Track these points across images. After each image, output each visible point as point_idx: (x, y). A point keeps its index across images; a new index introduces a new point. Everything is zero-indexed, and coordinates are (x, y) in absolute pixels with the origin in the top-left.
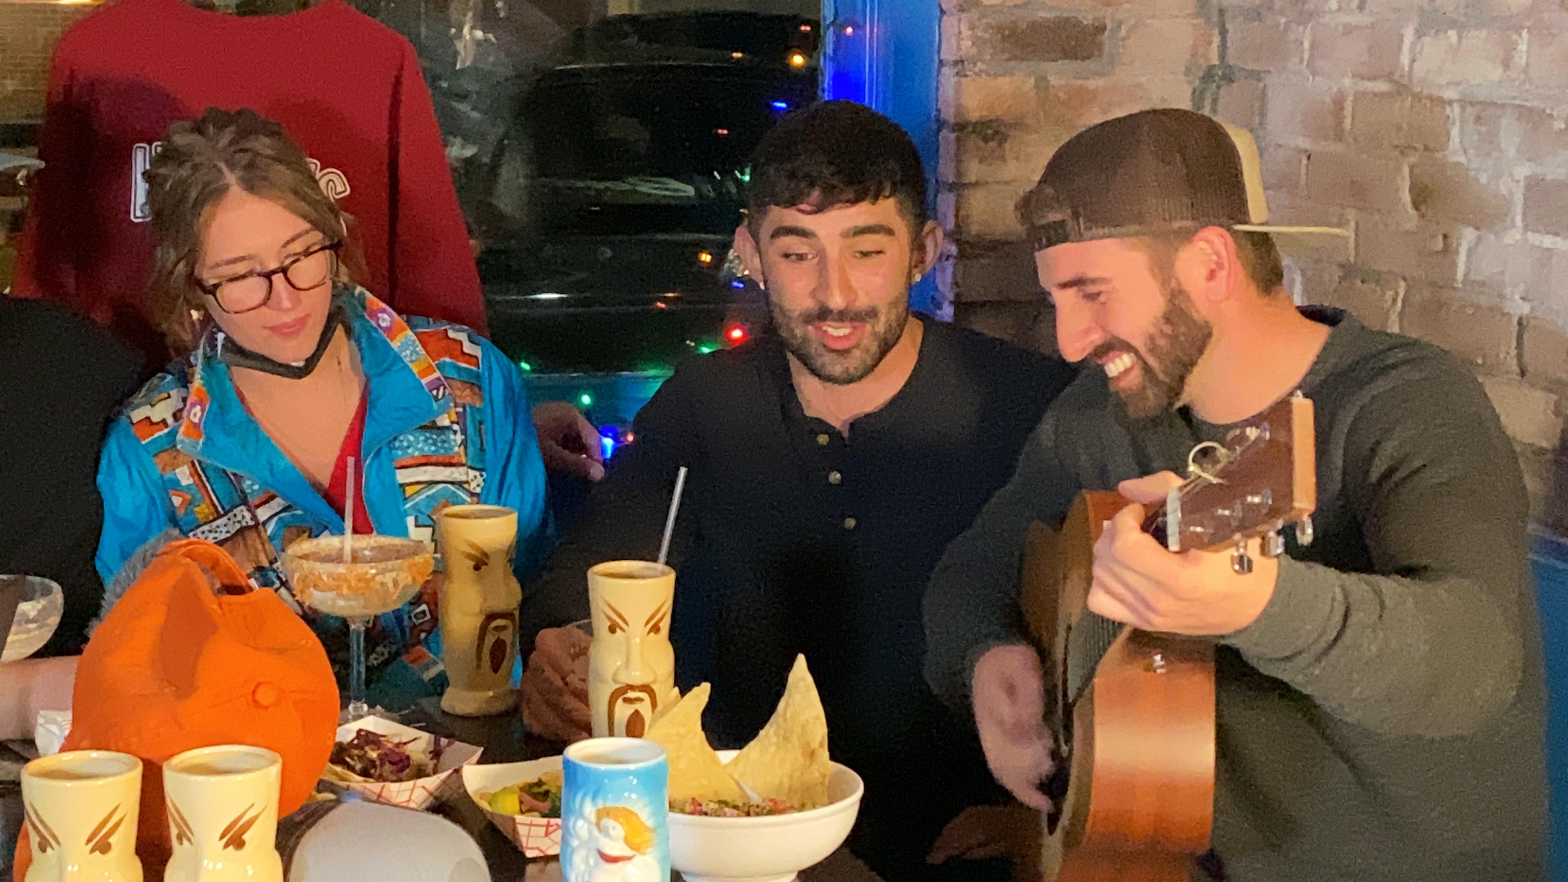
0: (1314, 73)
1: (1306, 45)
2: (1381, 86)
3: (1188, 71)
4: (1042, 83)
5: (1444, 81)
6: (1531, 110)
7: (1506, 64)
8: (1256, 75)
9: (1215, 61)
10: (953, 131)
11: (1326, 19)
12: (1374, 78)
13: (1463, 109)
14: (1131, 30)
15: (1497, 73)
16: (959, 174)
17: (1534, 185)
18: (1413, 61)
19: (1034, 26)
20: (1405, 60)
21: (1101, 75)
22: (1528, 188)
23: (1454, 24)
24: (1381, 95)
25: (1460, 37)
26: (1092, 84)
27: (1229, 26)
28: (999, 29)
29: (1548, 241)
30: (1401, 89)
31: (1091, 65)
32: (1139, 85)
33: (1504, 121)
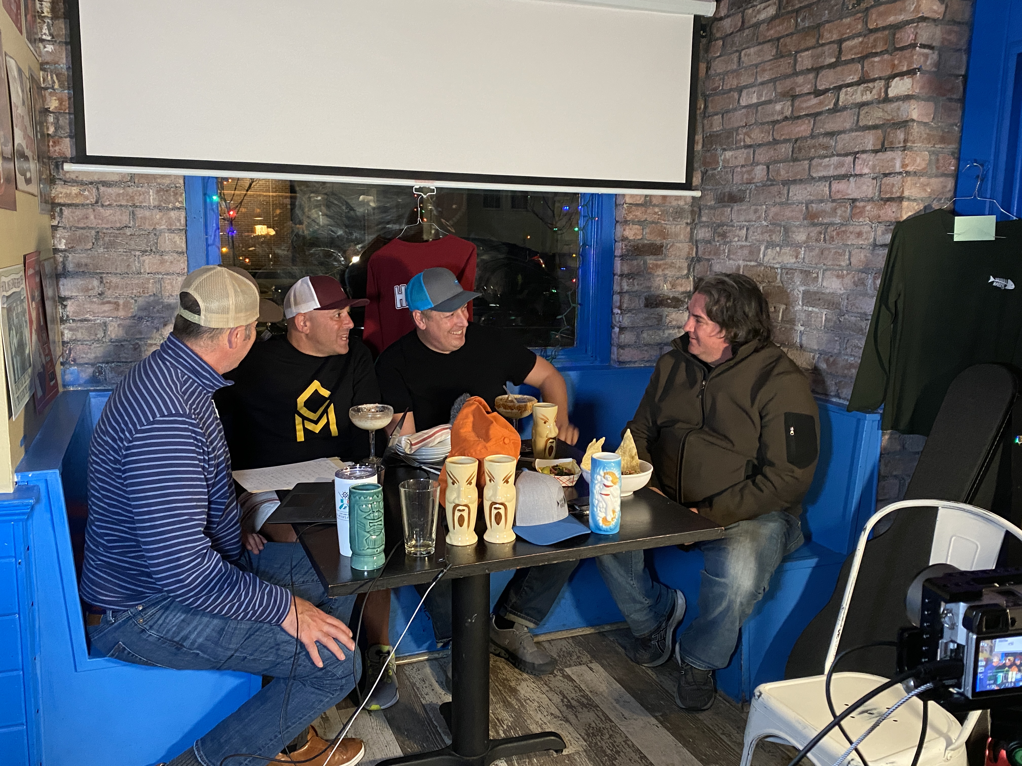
0: (729, 259)
1: (726, 251)
2: (753, 263)
3: (687, 259)
4: (645, 263)
5: (775, 262)
6: (806, 271)
7: (797, 257)
8: (709, 260)
9: (694, 255)
10: (619, 276)
11: (734, 243)
12: (751, 261)
13: (782, 270)
14: (671, 246)
15: (794, 260)
16: (622, 289)
17: (805, 293)
18: (764, 256)
19: (644, 245)
20: (761, 256)
21: (662, 260)
22: (804, 293)
23: (778, 245)
24: (753, 266)
25: (781, 249)
26: (659, 262)
27: (699, 246)
28: (634, 246)
29: (810, 309)
30: (760, 265)
31: (660, 257)
32: (673, 263)
33: (796, 274)
